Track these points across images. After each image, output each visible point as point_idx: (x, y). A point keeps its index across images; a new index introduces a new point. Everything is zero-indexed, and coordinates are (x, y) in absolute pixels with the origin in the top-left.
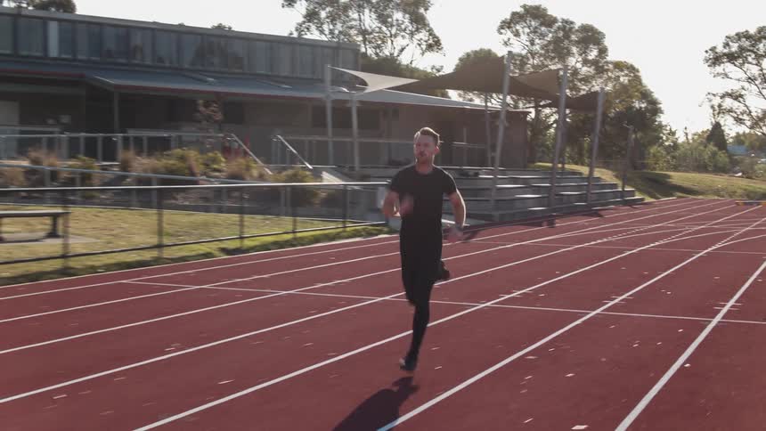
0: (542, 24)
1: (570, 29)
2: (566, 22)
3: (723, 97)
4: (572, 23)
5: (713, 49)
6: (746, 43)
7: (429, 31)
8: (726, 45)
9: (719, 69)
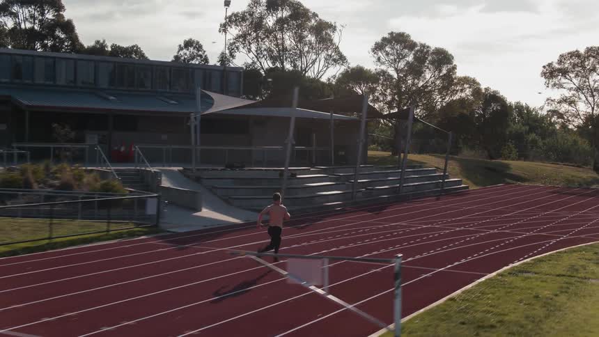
0: (405, 48)
1: (428, 51)
2: (423, 46)
3: (560, 102)
4: (428, 47)
5: (550, 65)
6: (576, 60)
7: (335, 49)
8: (560, 62)
9: (555, 80)
